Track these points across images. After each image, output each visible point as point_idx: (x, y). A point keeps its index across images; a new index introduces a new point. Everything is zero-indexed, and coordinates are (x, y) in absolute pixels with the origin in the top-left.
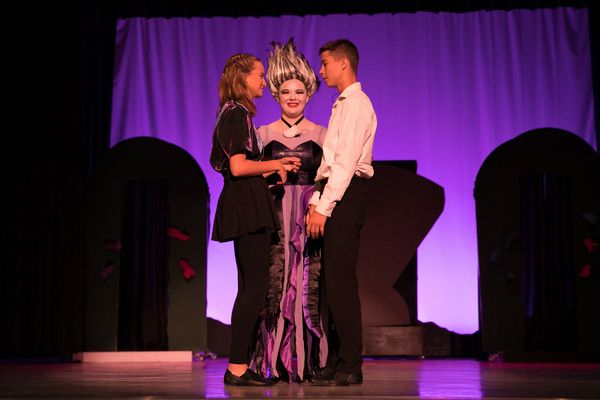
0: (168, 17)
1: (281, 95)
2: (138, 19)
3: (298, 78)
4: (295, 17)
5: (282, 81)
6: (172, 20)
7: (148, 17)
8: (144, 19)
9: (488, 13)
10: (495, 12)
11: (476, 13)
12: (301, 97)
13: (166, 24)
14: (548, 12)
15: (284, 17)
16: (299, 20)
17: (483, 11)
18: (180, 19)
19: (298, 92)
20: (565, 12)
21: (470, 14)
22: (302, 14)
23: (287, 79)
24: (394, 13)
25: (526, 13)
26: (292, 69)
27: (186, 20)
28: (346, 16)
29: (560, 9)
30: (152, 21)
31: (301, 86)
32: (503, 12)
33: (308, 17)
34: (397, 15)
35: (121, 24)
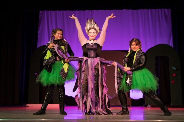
0: (54, 11)
1: (89, 34)
2: (46, 11)
3: (94, 29)
4: (89, 11)
5: (90, 30)
6: (55, 11)
7: (48, 10)
8: (47, 11)
9: (143, 10)
10: (145, 10)
11: (140, 10)
12: (94, 34)
13: (53, 12)
14: (160, 10)
15: (86, 11)
16: (90, 11)
17: (142, 9)
18: (57, 11)
19: (94, 33)
20: (164, 10)
21: (138, 10)
22: (91, 10)
23: (91, 29)
24: (117, 10)
25: (153, 10)
26: (93, 26)
27: (59, 11)
28: (103, 10)
29: (163, 9)
30: (49, 11)
31: (95, 31)
32: (147, 10)
33: (93, 11)
34: (118, 10)
35: (41, 12)
